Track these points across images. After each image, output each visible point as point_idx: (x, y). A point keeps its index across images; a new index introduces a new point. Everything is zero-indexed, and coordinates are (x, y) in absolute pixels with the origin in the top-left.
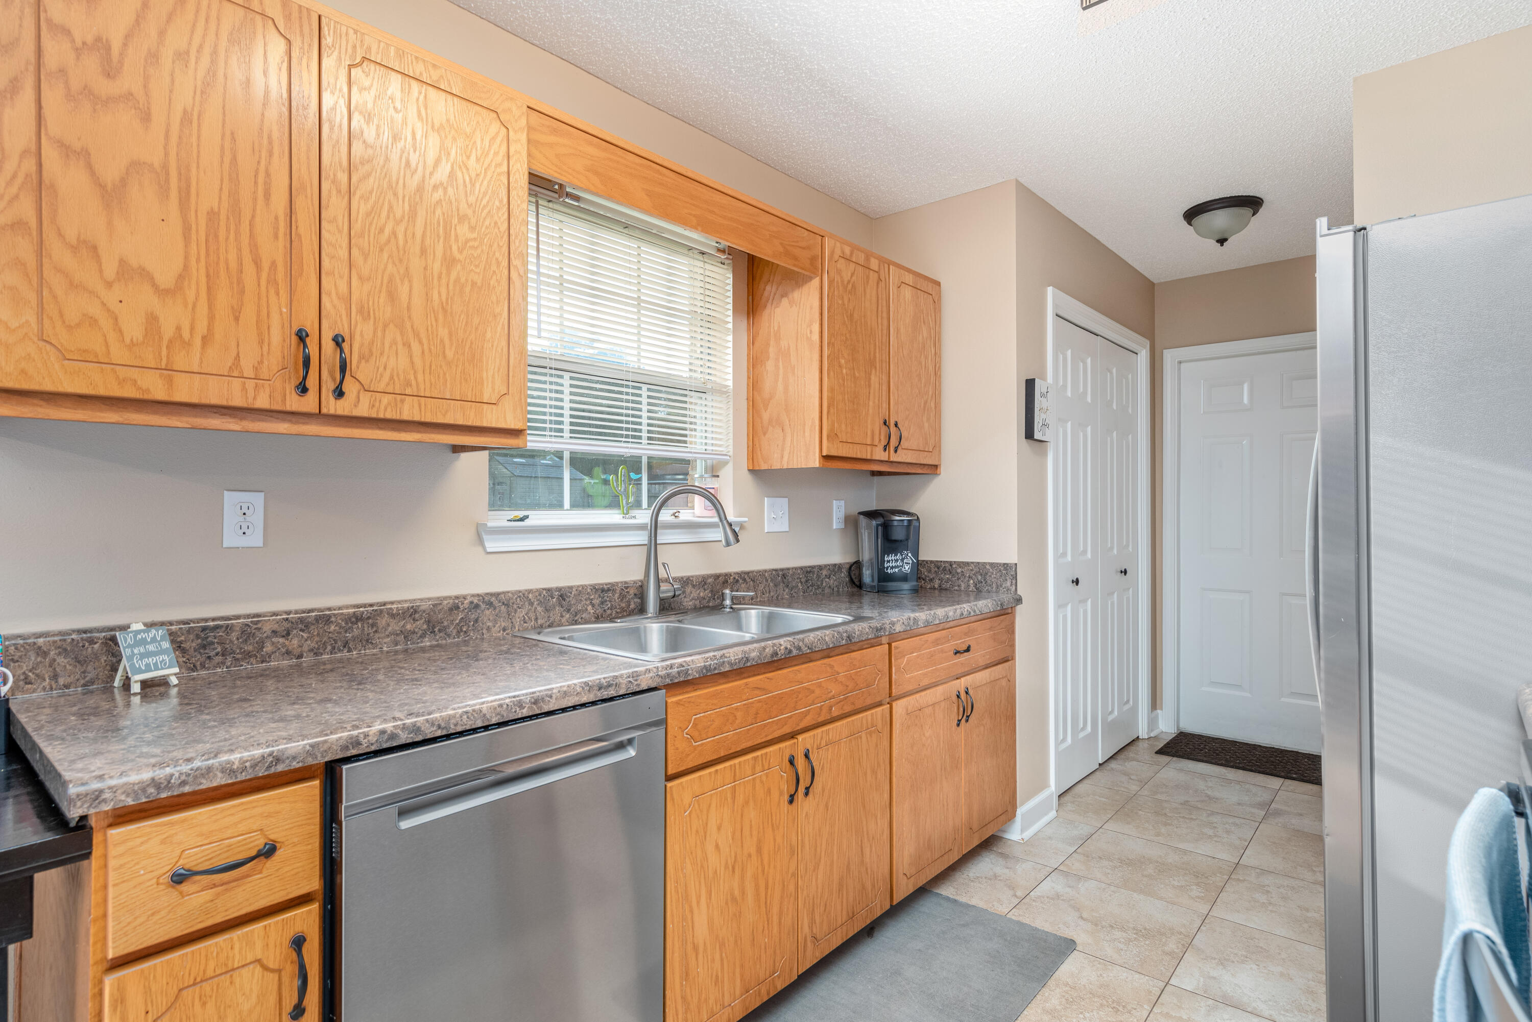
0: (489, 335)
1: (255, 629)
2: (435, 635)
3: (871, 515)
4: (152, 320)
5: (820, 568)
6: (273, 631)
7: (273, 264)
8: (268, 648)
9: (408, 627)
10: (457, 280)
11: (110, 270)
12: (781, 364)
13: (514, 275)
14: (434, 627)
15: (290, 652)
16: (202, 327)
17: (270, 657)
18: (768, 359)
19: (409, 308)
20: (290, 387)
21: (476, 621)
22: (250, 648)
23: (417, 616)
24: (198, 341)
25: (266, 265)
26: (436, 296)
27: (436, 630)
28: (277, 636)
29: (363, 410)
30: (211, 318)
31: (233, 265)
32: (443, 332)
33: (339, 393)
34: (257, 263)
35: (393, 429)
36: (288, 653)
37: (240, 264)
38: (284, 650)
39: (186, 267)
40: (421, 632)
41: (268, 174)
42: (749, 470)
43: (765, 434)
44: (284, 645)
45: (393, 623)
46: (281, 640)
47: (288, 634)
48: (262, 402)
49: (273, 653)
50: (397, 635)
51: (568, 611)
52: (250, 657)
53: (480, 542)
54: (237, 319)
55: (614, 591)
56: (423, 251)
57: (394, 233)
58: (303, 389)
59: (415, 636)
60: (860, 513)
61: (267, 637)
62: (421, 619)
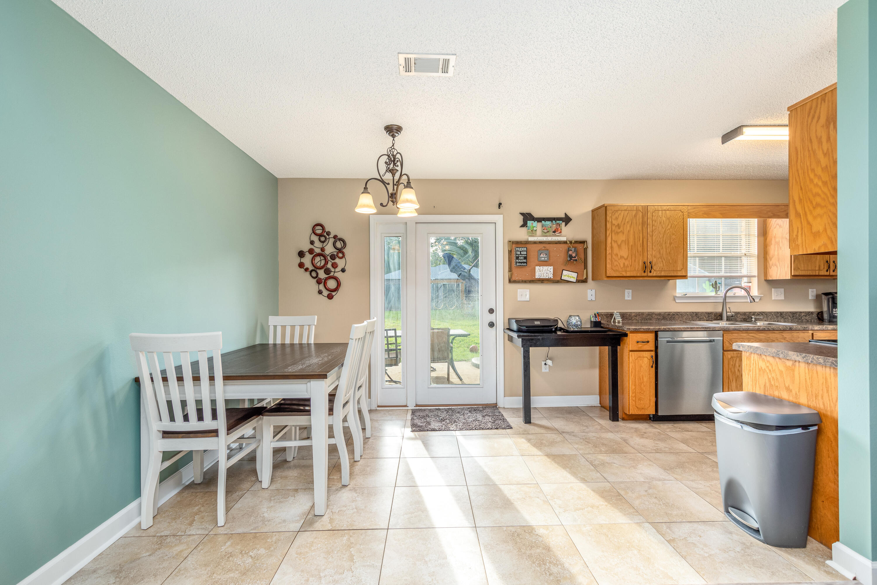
0: (679, 257)
1: (631, 315)
2: (665, 320)
3: (826, 294)
4: (624, 264)
5: (801, 312)
6: (634, 315)
7: (640, 251)
8: (633, 319)
9: (659, 317)
10: (672, 247)
11: (619, 257)
12: (776, 247)
13: (685, 243)
14: (664, 318)
16: (630, 264)
18: (772, 244)
19: (663, 254)
20: (643, 272)
21: (674, 318)
22: (630, 318)
23: (661, 315)
24: (630, 266)
25: (639, 252)
26: (668, 251)
28: (634, 317)
29: (654, 275)
30: (632, 262)
31: (635, 253)
32: (669, 258)
33: (650, 272)
34: (638, 252)
35: (660, 278)
36: (636, 320)
37: (636, 253)
39: (628, 255)
41: (639, 237)
42: (765, 280)
43: (770, 268)
44: (636, 318)
45: (656, 316)
47: (636, 316)
48: (639, 275)
50: (657, 319)
51: (698, 318)
52: (630, 320)
53: (675, 300)
54: (635, 262)
55: (712, 314)
56: (665, 243)
57: (660, 241)
58: (645, 272)
59: (660, 320)
60: (823, 294)
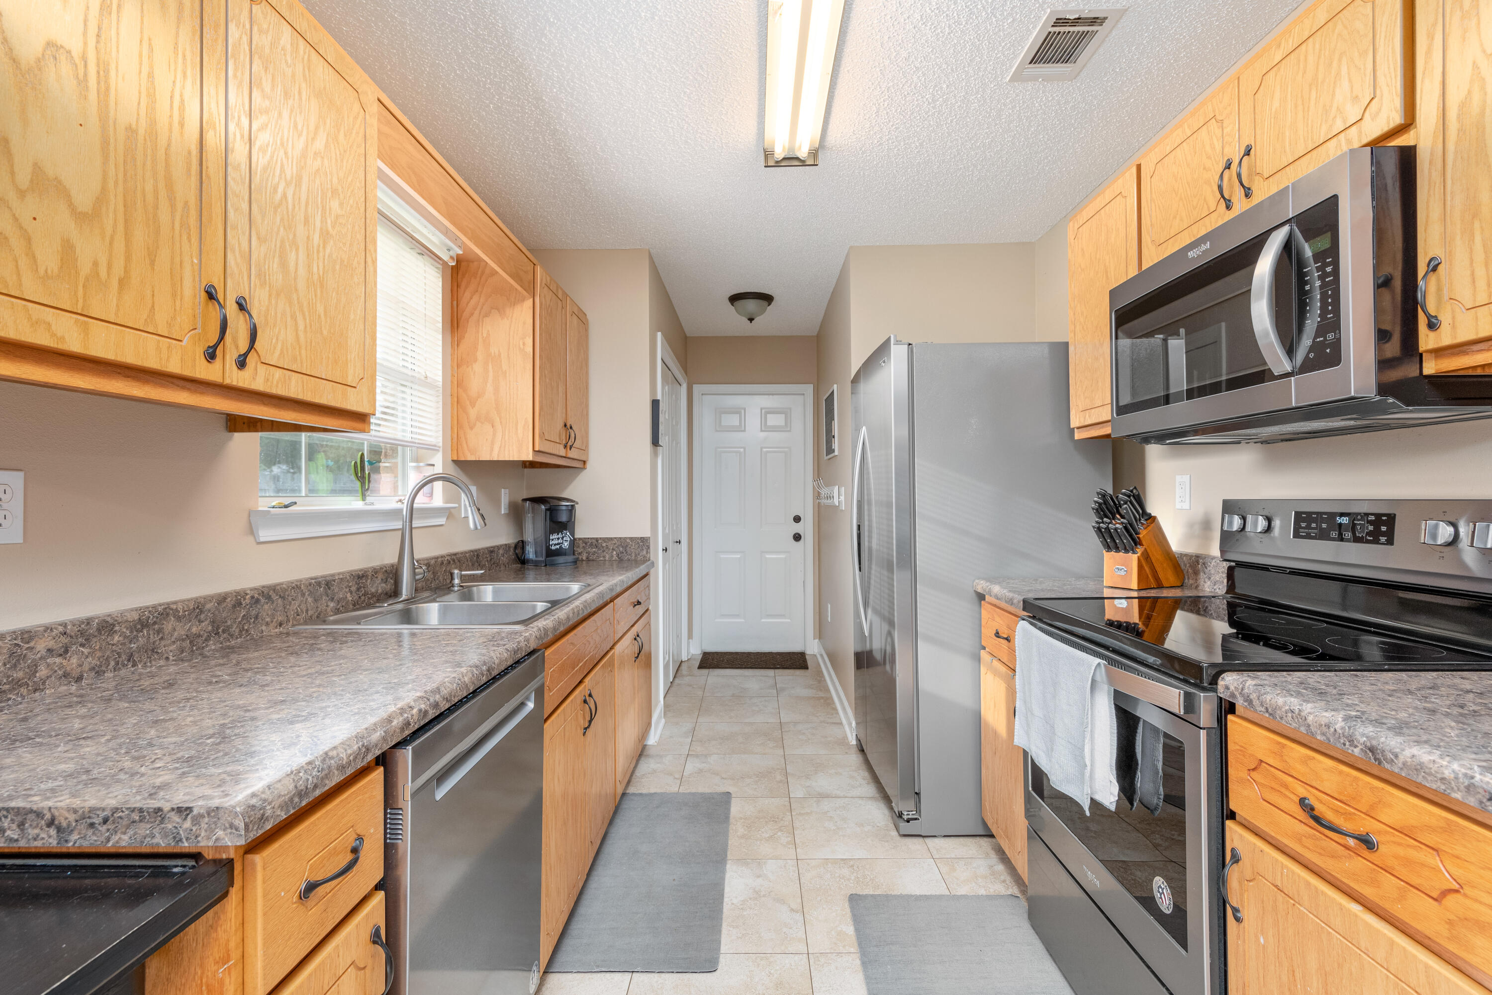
0: (352, 317)
1: (27, 649)
2: (219, 637)
3: (538, 500)
4: (68, 249)
5: (499, 547)
6: (49, 650)
7: (186, 203)
8: (43, 672)
9: (194, 630)
10: (330, 256)
11: (24, 177)
12: (490, 366)
13: (369, 260)
14: (218, 628)
15: (69, 674)
16: (118, 270)
17: (44, 683)
18: (476, 361)
19: (295, 279)
20: (199, 351)
21: (256, 617)
22: (20, 674)
23: (202, 616)
24: (115, 283)
25: (180, 205)
26: (315, 270)
27: (220, 631)
28: (53, 656)
29: (259, 385)
30: (128, 258)
31: (150, 197)
32: (320, 309)
33: (242, 363)
34: (172, 200)
36: (66, 675)
37: (157, 198)
38: (60, 673)
39: (104, 189)
40: (206, 634)
41: (182, 101)
42: (453, 461)
44: (61, 666)
45: (179, 625)
46: (58, 660)
47: (66, 651)
48: (174, 367)
49: (48, 677)
50: (183, 640)
51: (332, 599)
52: (20, 686)
53: (251, 531)
54: (152, 263)
55: (367, 576)
56: (306, 221)
57: (285, 196)
58: (211, 355)
59: (200, 640)
60: (525, 500)
61: (41, 659)
62: (206, 619)
